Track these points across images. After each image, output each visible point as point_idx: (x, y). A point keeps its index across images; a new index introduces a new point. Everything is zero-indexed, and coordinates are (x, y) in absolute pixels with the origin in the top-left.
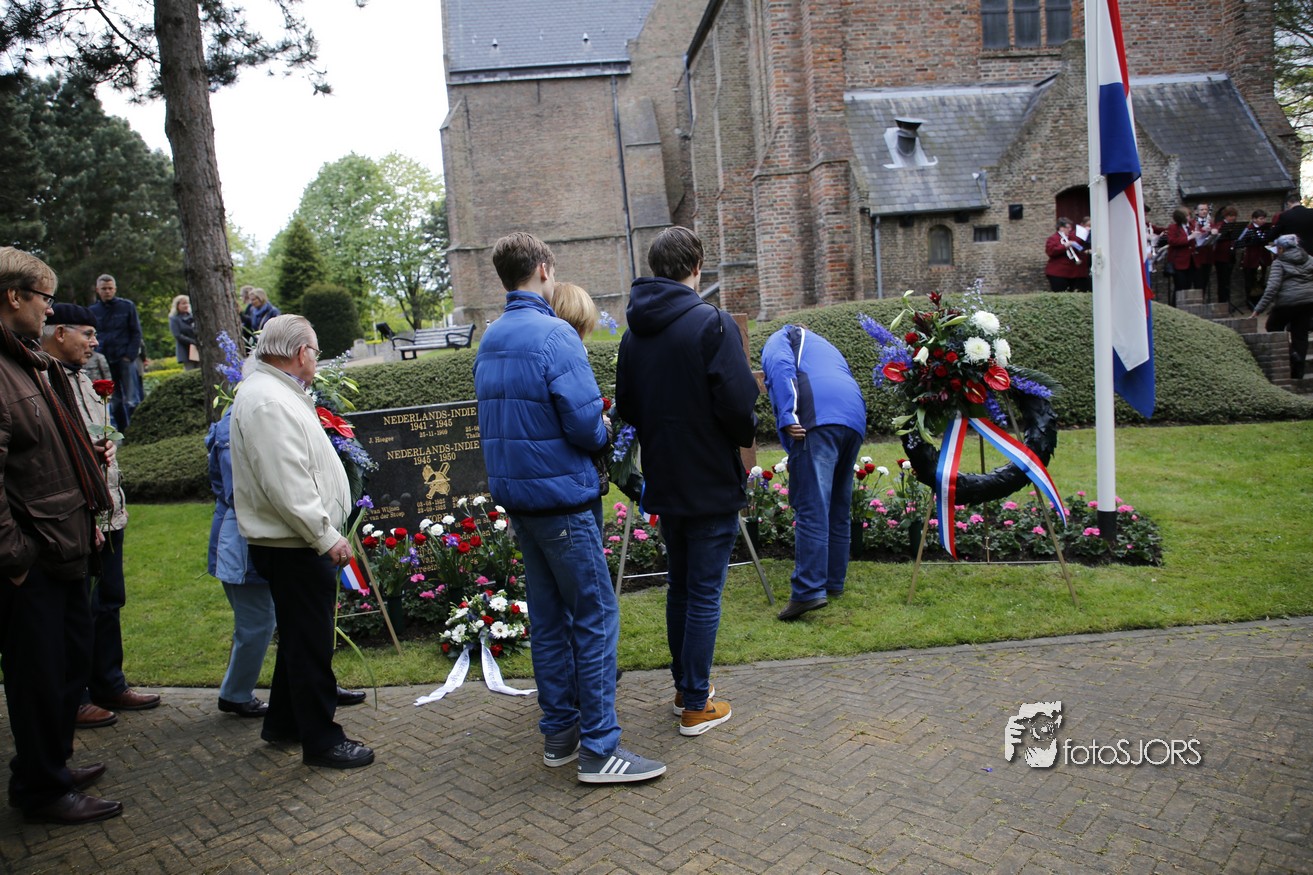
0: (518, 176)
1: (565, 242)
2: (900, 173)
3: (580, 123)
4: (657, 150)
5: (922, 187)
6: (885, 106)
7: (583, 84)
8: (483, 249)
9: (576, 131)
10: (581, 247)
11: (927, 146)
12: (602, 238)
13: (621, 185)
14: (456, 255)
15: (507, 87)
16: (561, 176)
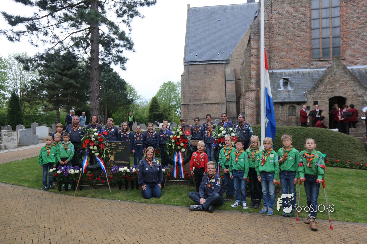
0: (199, 87)
1: (210, 104)
2: (282, 92)
3: (216, 75)
4: (234, 82)
5: (288, 95)
6: (281, 74)
7: (217, 65)
8: (189, 104)
9: (215, 76)
10: (213, 105)
11: (292, 84)
12: (219, 103)
13: (225, 90)
14: (182, 106)
15: (198, 65)
16: (210, 87)
